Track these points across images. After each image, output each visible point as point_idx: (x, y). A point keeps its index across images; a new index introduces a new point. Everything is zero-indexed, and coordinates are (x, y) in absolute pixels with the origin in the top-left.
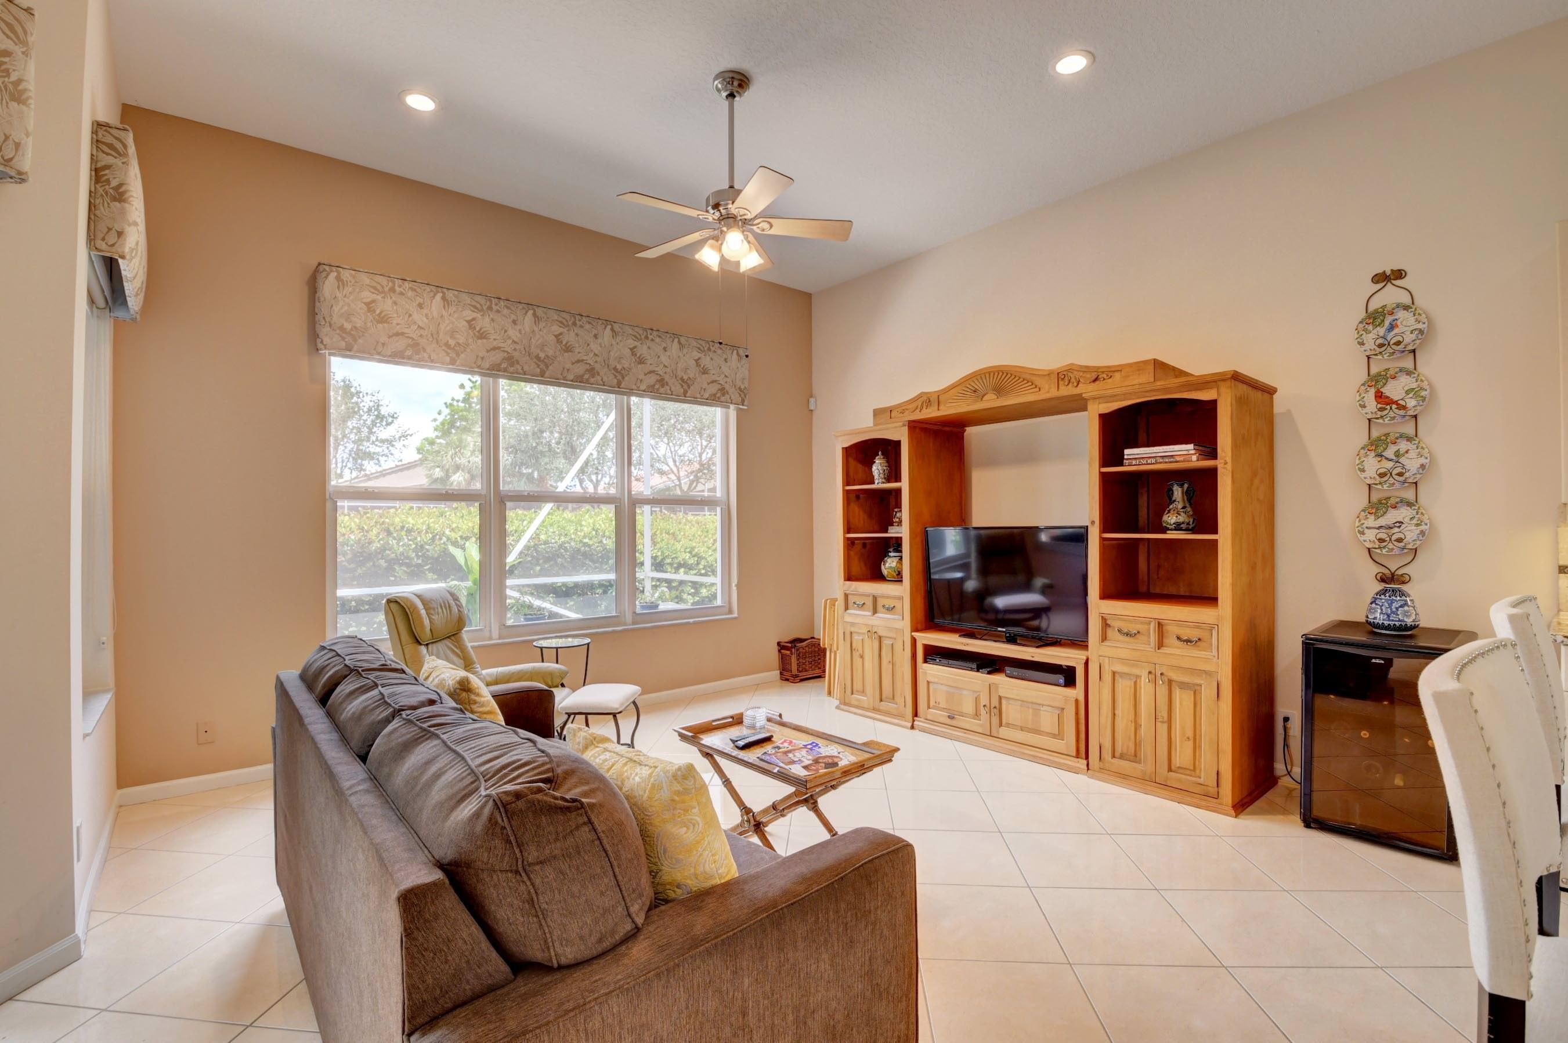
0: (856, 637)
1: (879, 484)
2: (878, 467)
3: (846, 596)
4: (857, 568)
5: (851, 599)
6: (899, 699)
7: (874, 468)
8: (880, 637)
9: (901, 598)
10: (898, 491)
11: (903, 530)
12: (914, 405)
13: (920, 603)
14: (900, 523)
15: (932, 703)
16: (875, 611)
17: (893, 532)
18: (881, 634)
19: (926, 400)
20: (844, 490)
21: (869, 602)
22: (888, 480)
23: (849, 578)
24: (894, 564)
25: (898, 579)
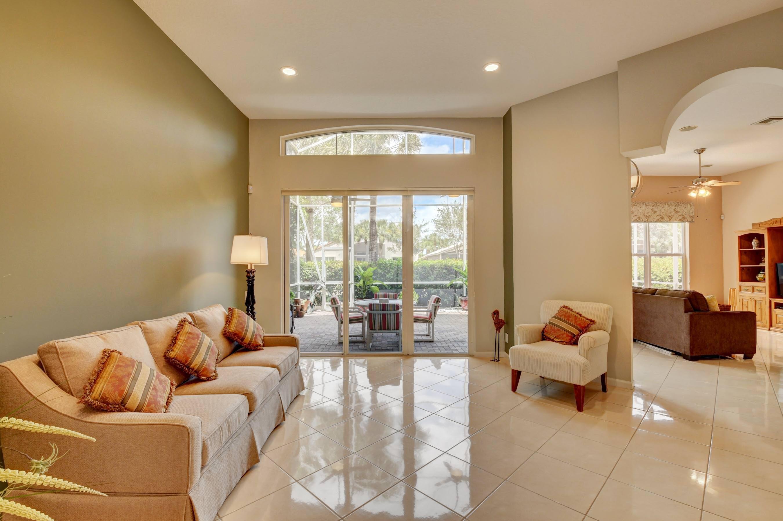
0: (744, 300)
1: (755, 248)
2: (754, 243)
3: (740, 287)
4: (744, 277)
5: (742, 288)
6: (764, 321)
7: (753, 243)
8: (755, 300)
9: (764, 287)
10: (763, 251)
11: (766, 264)
12: (770, 222)
13: (773, 289)
14: (764, 262)
15: (778, 322)
16: (753, 291)
17: (761, 265)
18: (755, 299)
19: (775, 221)
20: (739, 251)
21: (751, 289)
22: (759, 247)
23: (741, 280)
24: (762, 276)
25: (764, 280)
